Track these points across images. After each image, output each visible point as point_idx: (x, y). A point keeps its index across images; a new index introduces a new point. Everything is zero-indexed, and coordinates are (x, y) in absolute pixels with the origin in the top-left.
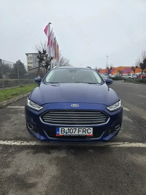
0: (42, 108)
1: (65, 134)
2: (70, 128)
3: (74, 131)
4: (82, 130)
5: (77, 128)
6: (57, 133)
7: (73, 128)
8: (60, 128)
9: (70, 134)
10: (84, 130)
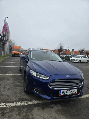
0: (48, 78)
1: (64, 94)
2: (67, 90)
3: (68, 92)
4: (72, 91)
5: (70, 90)
6: (60, 94)
7: (68, 90)
8: (62, 91)
9: (66, 94)
10: (74, 91)
